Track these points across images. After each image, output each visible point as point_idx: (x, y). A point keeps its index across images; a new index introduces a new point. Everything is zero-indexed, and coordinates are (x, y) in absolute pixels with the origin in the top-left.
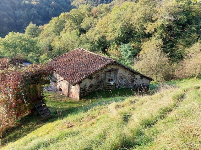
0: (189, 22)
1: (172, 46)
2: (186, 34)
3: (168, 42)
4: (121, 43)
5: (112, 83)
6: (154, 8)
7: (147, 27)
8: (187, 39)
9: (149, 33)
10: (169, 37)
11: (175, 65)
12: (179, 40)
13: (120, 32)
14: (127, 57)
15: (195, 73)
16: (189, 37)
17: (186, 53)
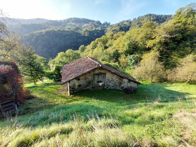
0: (184, 39)
1: (167, 57)
2: (181, 48)
3: (164, 54)
4: (128, 54)
5: (101, 84)
6: (154, 30)
7: (148, 43)
8: (181, 52)
9: (148, 47)
10: (165, 50)
11: (168, 71)
12: (173, 53)
13: (128, 47)
14: (132, 63)
15: (186, 79)
16: (183, 50)
17: (180, 63)
